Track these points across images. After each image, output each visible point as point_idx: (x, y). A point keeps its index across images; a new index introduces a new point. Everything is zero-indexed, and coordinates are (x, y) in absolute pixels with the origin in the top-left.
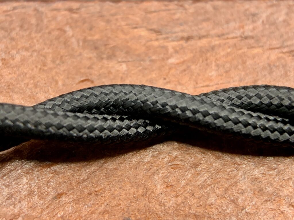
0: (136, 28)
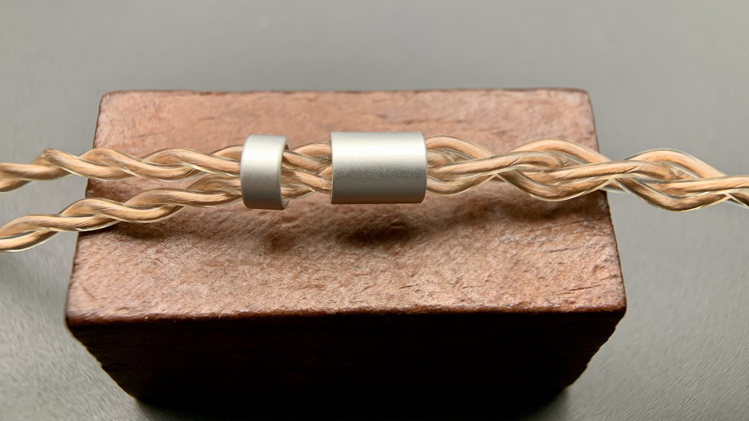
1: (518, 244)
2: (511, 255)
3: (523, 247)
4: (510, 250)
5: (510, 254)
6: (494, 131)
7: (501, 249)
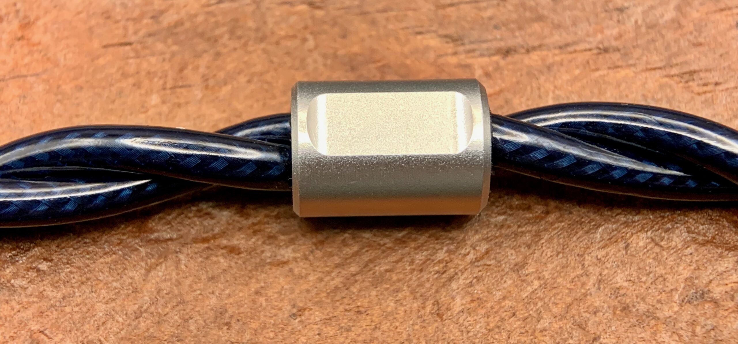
0: (420, 33)
1: (718, 306)
2: (704, 330)
3: (726, 313)
4: (703, 319)
5: (703, 327)
6: (675, 71)
7: (686, 316)
